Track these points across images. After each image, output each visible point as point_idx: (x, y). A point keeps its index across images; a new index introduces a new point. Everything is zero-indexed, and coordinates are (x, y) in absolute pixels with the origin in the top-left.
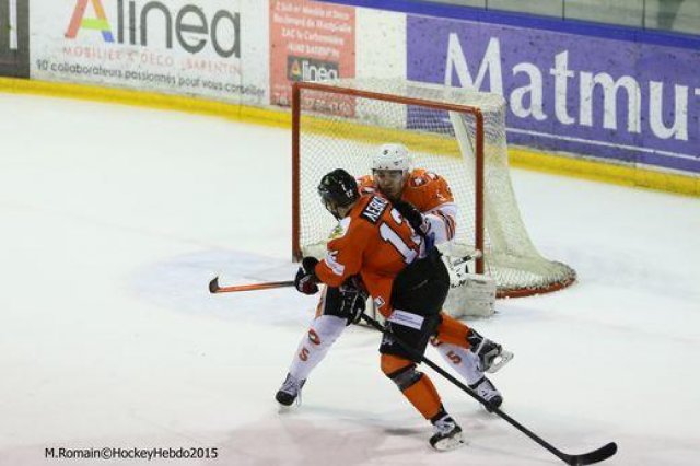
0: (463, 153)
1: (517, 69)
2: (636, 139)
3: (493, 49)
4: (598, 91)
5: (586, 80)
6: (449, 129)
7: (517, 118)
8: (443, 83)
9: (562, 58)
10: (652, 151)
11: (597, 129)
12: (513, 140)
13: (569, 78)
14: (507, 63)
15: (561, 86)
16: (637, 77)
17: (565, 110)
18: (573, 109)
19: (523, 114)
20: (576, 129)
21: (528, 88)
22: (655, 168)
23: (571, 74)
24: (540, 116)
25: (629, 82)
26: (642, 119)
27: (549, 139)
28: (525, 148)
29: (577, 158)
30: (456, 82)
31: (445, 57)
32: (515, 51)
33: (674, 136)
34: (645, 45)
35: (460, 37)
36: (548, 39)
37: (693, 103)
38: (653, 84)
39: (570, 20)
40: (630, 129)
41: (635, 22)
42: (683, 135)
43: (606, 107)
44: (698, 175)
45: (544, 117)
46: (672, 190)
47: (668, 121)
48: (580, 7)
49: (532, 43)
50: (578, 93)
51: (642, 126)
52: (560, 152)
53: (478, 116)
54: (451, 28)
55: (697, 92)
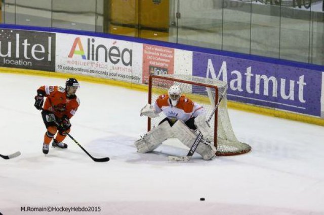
0: (211, 103)
1: (233, 72)
2: (276, 99)
3: (224, 65)
4: (262, 81)
5: (258, 77)
6: (206, 94)
7: (232, 91)
8: (205, 77)
9: (249, 69)
10: (281, 104)
11: (261, 95)
12: (229, 98)
13: (251, 76)
14: (229, 70)
15: (248, 79)
16: (276, 77)
17: (249, 88)
18: (253, 88)
19: (234, 89)
20: (253, 95)
21: (236, 80)
22: (282, 110)
23: (252, 75)
24: (241, 90)
25: (273, 79)
26: (278, 92)
27: (244, 98)
28: (235, 101)
29: (254, 106)
30: (210, 77)
31: (207, 68)
32: (232, 66)
33: (289, 98)
34: (279, 65)
35: (212, 61)
36: (244, 62)
37: (297, 87)
38: (282, 79)
39: (252, 55)
40: (273, 96)
41: (276, 56)
42: (292, 98)
43: (265, 87)
44: (298, 113)
45: (242, 90)
46: (288, 118)
47: (287, 93)
48: (256, 50)
49: (238, 63)
50: (255, 82)
51: (278, 94)
52: (248, 104)
53: (216, 89)
54: (209, 57)
55: (298, 83)
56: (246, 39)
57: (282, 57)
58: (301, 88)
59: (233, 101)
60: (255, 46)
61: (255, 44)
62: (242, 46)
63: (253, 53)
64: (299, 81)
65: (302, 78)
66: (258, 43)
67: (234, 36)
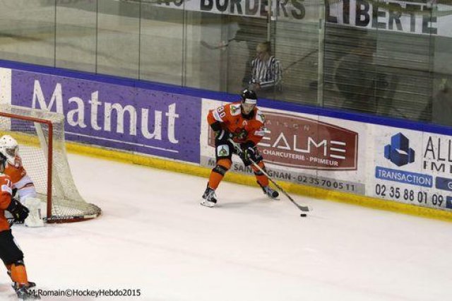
0: (42, 143)
1: (71, 100)
2: (135, 139)
3: (58, 88)
4: (114, 113)
5: (108, 107)
6: (34, 132)
7: (71, 127)
8: (31, 107)
9: (95, 95)
10: (142, 145)
11: (113, 133)
12: (68, 138)
13: (99, 106)
14: (65, 96)
15: (94, 109)
16: (135, 105)
17: (96, 122)
18: (101, 122)
19: (74, 124)
20: (102, 133)
21: (76, 110)
22: (144, 154)
23: (100, 103)
24: (83, 126)
25: (131, 109)
26: (137, 128)
27: (87, 138)
28: (75, 142)
29: (103, 149)
30: (38, 106)
31: (32, 93)
32: (70, 90)
33: (154, 137)
34: (140, 89)
35: (40, 83)
36: (87, 84)
37: (165, 120)
38: (143, 110)
39: (100, 74)
40: (131, 133)
41: (135, 76)
42: (159, 137)
43: (118, 121)
44: (167, 159)
45: (85, 126)
46: (153, 166)
47: (151, 130)
48: (105, 68)
49: (79, 87)
50: (103, 114)
51: (137, 132)
52: (93, 145)
53: (50, 125)
54: (36, 78)
55: (167, 114)
56: (91, 52)
57: (142, 78)
58: (171, 122)
59: (72, 142)
60: (103, 62)
61: (104, 58)
62: (85, 62)
63: (100, 71)
64: (168, 112)
65: (172, 107)
66: (107, 57)
67: (73, 46)
